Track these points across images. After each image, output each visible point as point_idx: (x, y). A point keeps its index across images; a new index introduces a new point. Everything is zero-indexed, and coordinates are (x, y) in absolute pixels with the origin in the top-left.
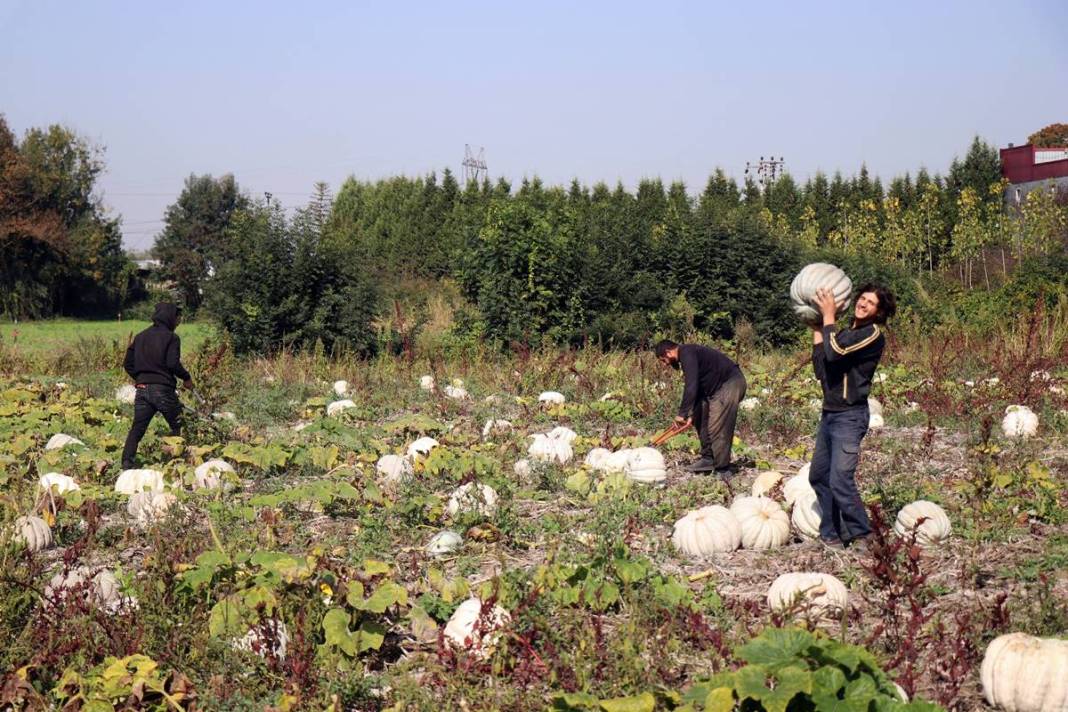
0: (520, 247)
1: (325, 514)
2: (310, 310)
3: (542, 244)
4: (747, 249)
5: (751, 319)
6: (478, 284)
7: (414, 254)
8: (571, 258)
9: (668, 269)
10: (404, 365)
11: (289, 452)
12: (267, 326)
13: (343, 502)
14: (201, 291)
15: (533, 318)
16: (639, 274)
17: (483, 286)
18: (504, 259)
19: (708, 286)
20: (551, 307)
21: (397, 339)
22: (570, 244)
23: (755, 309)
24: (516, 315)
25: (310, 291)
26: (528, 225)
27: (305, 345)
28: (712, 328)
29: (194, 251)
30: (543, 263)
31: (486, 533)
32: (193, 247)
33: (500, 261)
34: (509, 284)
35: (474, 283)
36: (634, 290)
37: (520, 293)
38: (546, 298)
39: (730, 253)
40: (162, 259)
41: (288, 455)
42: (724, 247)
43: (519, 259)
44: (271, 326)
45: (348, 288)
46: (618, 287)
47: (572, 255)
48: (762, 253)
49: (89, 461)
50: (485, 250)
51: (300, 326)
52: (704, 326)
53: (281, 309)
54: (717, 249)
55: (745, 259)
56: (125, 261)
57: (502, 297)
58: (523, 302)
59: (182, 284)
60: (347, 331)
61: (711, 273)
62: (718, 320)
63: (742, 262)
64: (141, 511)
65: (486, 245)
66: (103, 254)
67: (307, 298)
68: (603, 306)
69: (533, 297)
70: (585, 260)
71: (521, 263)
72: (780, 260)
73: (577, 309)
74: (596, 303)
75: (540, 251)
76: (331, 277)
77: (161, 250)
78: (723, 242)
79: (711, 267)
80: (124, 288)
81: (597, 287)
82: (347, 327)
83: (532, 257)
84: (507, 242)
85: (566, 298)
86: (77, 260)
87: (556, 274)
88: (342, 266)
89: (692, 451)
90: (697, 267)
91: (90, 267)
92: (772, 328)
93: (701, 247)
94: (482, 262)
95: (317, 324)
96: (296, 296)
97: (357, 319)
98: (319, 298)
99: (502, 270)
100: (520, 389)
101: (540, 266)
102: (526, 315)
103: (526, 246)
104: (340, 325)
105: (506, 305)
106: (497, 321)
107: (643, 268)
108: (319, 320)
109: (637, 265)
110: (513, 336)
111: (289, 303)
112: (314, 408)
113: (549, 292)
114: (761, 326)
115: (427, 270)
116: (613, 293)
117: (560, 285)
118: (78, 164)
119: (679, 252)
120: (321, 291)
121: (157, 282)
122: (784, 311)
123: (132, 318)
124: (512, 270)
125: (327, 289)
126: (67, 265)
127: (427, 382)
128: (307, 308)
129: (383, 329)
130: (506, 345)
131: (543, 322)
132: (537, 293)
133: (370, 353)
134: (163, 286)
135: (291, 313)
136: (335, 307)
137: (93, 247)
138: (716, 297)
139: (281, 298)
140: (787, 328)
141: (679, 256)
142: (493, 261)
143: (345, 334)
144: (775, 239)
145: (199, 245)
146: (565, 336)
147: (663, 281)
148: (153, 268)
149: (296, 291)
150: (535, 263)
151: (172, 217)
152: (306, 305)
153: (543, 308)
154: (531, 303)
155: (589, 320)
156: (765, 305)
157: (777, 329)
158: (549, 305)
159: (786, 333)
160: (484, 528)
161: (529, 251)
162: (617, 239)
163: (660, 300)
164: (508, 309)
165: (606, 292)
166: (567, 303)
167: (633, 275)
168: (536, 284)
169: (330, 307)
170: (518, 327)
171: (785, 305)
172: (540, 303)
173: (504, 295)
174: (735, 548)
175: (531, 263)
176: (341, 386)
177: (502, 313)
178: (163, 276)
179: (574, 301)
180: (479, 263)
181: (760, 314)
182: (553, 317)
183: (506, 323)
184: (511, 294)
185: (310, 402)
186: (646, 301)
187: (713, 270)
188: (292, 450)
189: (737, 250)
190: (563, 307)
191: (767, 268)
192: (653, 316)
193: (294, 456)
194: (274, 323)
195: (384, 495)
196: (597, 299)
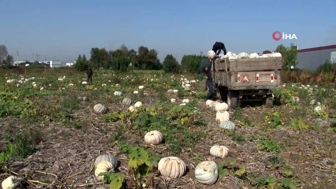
26: (194, 61)
95: (173, 70)
106: (191, 71)
118: (155, 53)
136: (175, 69)
151: (165, 59)
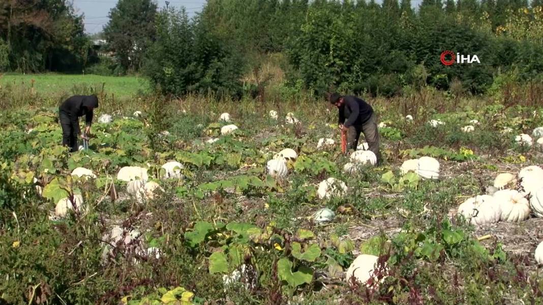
0: (325, 36)
1: (244, 195)
2: (204, 71)
3: (338, 34)
4: (458, 37)
5: (460, 78)
6: (299, 58)
7: (252, 38)
8: (354, 42)
9: (411, 49)
10: (259, 104)
11: (212, 156)
12: (178, 80)
13: (254, 188)
14: (129, 58)
15: (332, 77)
16: (393, 52)
17: (302, 58)
18: (315, 43)
19: (434, 59)
20: (342, 71)
21: (254, 89)
22: (354, 34)
23: (461, 73)
24: (322, 75)
25: (203, 60)
26: (329, 22)
27: (201, 92)
28: (436, 84)
29: (126, 34)
30: (338, 45)
31: (348, 209)
32: (125, 33)
33: (313, 43)
34: (318, 57)
35: (297, 57)
36: (391, 61)
37: (324, 63)
38: (340, 66)
39: (448, 40)
40: (107, 39)
41: (212, 158)
42: (444, 36)
43: (324, 43)
44: (181, 80)
45: (225, 59)
46: (382, 59)
47: (355, 41)
48: (467, 40)
49: (98, 160)
50: (304, 37)
51: (198, 80)
52: (432, 82)
53: (186, 71)
54: (441, 37)
55: (456, 43)
56: (86, 40)
57: (313, 65)
58: (326, 68)
59: (119, 54)
60: (225, 84)
61: (436, 51)
62: (440, 79)
63: (455, 45)
64: (138, 192)
65: (305, 34)
66: (74, 36)
67: (202, 64)
68: (373, 70)
69: (332, 65)
70: (362, 43)
71: (326, 45)
72: (477, 44)
73: (357, 72)
74: (368, 69)
75: (337, 38)
76: (215, 52)
77: (107, 34)
78: (443, 33)
79: (436, 48)
80: (86, 56)
81: (369, 59)
82: (225, 81)
83: (332, 42)
84: (317, 32)
85: (351, 66)
86: (59, 39)
87: (345, 52)
88: (222, 46)
89: (446, 158)
90: (428, 48)
91: (66, 43)
92: (472, 84)
93: (430, 36)
94: (302, 44)
96: (195, 63)
97: (231, 77)
98: (208, 64)
99: (314, 49)
100: (329, 119)
101: (336, 47)
102: (327, 76)
103: (328, 35)
104: (221, 80)
105: (316, 69)
107: (396, 48)
108: (209, 77)
109: (393, 47)
110: (320, 87)
111: (191, 67)
112: (213, 129)
113: (342, 62)
114: (465, 83)
115: (259, 48)
116: (378, 63)
117: (348, 58)
119: (418, 39)
120: (210, 60)
121: (104, 53)
122: (478, 74)
123: (90, 73)
124: (320, 49)
125: (214, 59)
126: (53, 42)
127: (274, 114)
128: (202, 70)
129: (246, 83)
130: (316, 93)
131: (337, 79)
132: (335, 63)
133: (239, 96)
134: (108, 55)
135: (192, 73)
136: (218, 70)
137: (68, 32)
138: (438, 65)
139: (186, 64)
140: (480, 84)
141: (417, 42)
142: (309, 44)
143: (224, 86)
144: (473, 32)
145: (128, 32)
146: (350, 88)
147: (408, 56)
148: (102, 44)
149: (195, 60)
150: (334, 45)
151: (113, 15)
152: (201, 68)
153: (338, 72)
154: (330, 68)
155: (365, 78)
156: (467, 70)
157: (475, 85)
158: (341, 70)
159: (480, 87)
160: (346, 207)
161: (330, 38)
162: (381, 31)
163: (405, 67)
164: (317, 72)
165: (375, 62)
166: (352, 68)
167: (390, 52)
168: (334, 57)
169: (215, 70)
170: (323, 82)
171: (480, 70)
172: (336, 68)
173: (315, 64)
174: (497, 220)
175: (331, 46)
176: (225, 116)
177: (313, 74)
178: (108, 49)
179: (355, 68)
180: (301, 45)
181: (465, 75)
182: (344, 77)
183: (316, 80)
184: (319, 63)
185: (211, 125)
186: (398, 67)
187: (437, 50)
188: (214, 155)
189: (451, 38)
190: (349, 70)
191: (469, 49)
192: (401, 76)
193: (215, 159)
194: (183, 78)
195: (277, 184)
196: (369, 67)
